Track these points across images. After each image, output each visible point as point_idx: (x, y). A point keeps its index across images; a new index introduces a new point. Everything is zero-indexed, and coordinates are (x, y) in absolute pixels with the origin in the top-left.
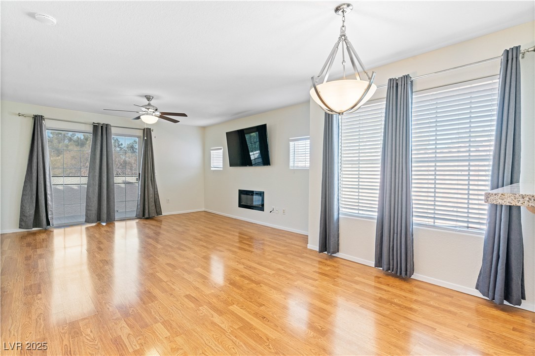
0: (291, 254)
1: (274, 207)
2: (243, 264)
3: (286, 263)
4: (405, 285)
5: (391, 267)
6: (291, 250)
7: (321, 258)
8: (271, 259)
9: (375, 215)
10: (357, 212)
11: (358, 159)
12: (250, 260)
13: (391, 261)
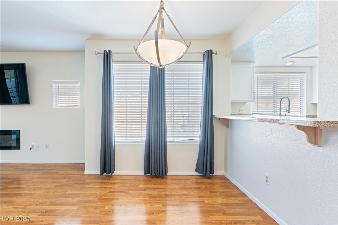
0: (76, 183)
1: (34, 144)
2: (34, 212)
3: (79, 194)
4: (162, 181)
5: (156, 172)
6: (73, 180)
7: (102, 179)
8: (61, 195)
9: (144, 139)
10: (125, 139)
11: (125, 101)
12: (38, 203)
13: (156, 168)
